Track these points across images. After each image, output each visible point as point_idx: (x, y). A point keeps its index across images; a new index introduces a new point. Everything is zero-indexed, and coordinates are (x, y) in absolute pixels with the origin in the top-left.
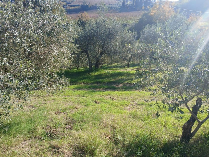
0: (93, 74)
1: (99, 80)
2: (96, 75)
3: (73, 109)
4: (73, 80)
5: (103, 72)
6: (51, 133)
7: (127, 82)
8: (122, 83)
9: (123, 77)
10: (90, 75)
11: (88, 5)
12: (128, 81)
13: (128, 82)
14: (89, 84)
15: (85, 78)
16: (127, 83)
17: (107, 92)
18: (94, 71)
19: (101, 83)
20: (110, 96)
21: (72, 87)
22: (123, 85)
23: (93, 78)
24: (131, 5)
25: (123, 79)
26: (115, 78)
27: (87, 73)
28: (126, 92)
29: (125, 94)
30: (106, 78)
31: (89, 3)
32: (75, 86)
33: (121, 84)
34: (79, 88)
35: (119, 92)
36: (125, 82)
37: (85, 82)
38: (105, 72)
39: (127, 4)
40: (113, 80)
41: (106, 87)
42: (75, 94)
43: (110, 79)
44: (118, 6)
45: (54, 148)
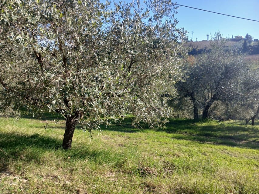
0: (199, 125)
1: (209, 132)
2: (203, 126)
3: (172, 156)
4: (172, 129)
5: (215, 123)
6: (144, 171)
7: (253, 139)
8: (246, 140)
9: (246, 133)
10: (195, 125)
11: (195, 49)
12: (256, 138)
13: (256, 140)
14: (193, 135)
15: (188, 128)
16: (254, 141)
17: (222, 147)
18: (201, 121)
19: (211, 136)
20: (228, 151)
21: (171, 135)
22: (247, 142)
23: (199, 129)
24: (256, 46)
25: (247, 135)
26: (234, 133)
27: (191, 123)
28: (253, 150)
29: (253, 153)
30: (219, 131)
31: (197, 47)
32: (175, 135)
33: (243, 142)
34: (180, 137)
35: (242, 149)
36: (250, 139)
37: (188, 132)
38: (217, 124)
39: (250, 46)
40: (230, 135)
41: (220, 141)
42: (174, 143)
43: (226, 133)
44: (237, 47)
45: (148, 186)
